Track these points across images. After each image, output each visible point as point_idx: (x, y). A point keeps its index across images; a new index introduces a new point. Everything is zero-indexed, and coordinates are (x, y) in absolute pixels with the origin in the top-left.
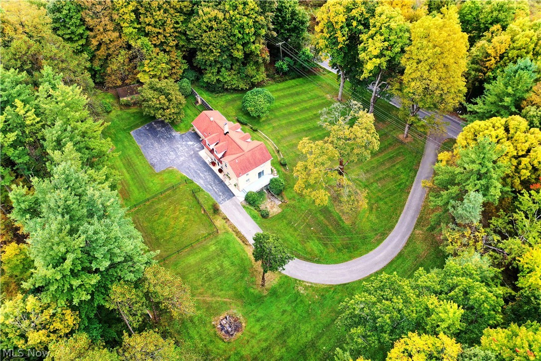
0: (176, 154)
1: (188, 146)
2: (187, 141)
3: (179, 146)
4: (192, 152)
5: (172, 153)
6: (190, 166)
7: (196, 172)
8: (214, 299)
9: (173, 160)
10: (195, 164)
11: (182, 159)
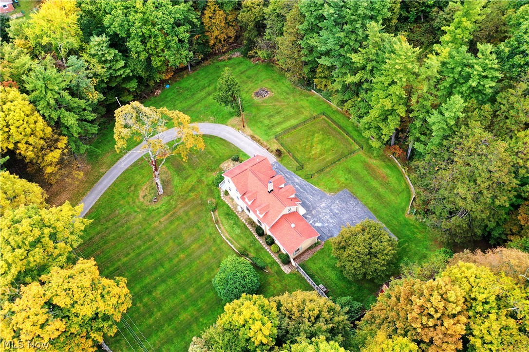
0: (331, 210)
1: (320, 220)
2: (323, 227)
3: (331, 220)
4: (313, 212)
5: (337, 211)
6: (312, 196)
7: (304, 190)
8: (273, 103)
9: (333, 203)
10: (307, 199)
11: (323, 205)
